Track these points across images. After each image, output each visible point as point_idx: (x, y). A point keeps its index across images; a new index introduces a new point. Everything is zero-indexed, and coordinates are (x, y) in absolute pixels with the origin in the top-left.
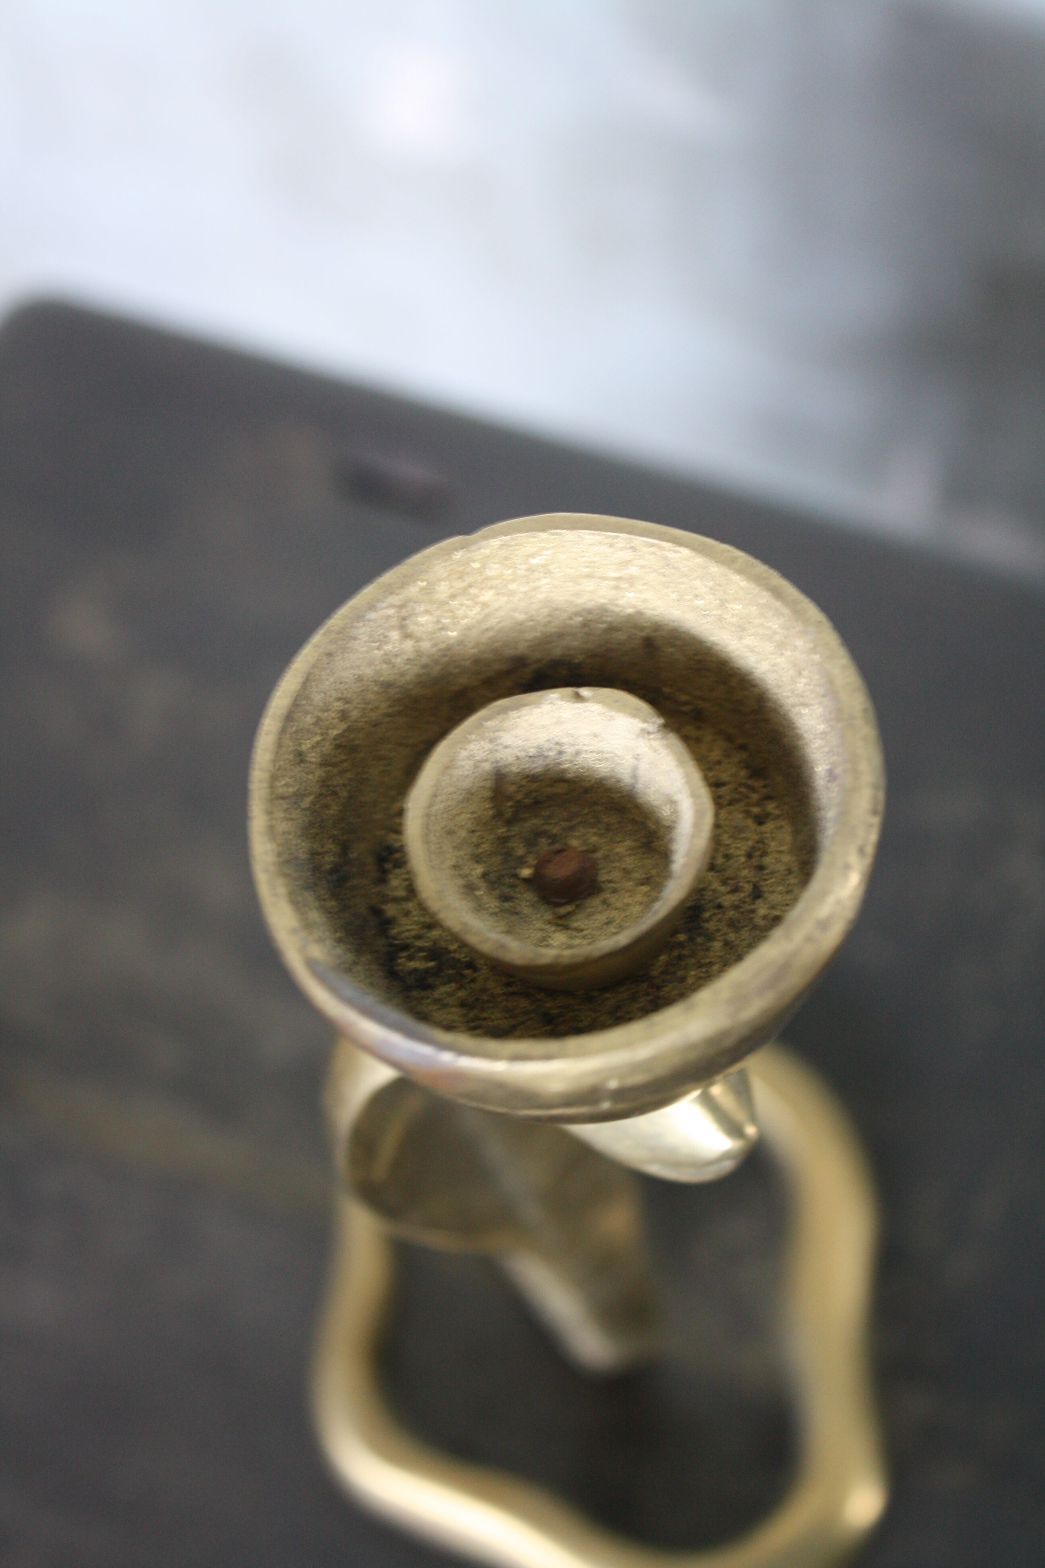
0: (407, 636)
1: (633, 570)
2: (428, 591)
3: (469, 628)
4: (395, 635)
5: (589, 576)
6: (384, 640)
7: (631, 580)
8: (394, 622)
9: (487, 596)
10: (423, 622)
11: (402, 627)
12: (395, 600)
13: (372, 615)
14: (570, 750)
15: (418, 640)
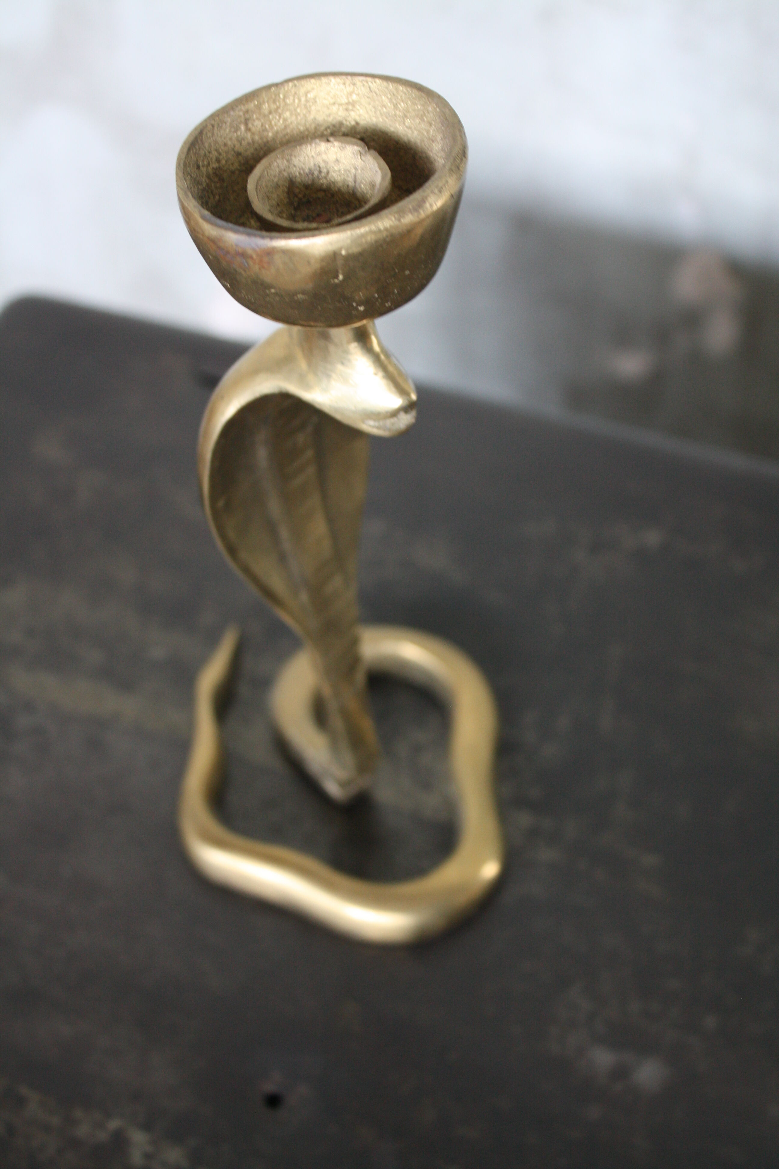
0: (248, 129)
1: (354, 97)
2: (259, 107)
3: (277, 132)
4: (243, 128)
5: (334, 104)
6: (237, 129)
7: (353, 104)
8: (243, 120)
9: (287, 114)
10: (257, 125)
11: (246, 124)
12: (243, 108)
13: (232, 113)
14: (324, 171)
15: (253, 134)
